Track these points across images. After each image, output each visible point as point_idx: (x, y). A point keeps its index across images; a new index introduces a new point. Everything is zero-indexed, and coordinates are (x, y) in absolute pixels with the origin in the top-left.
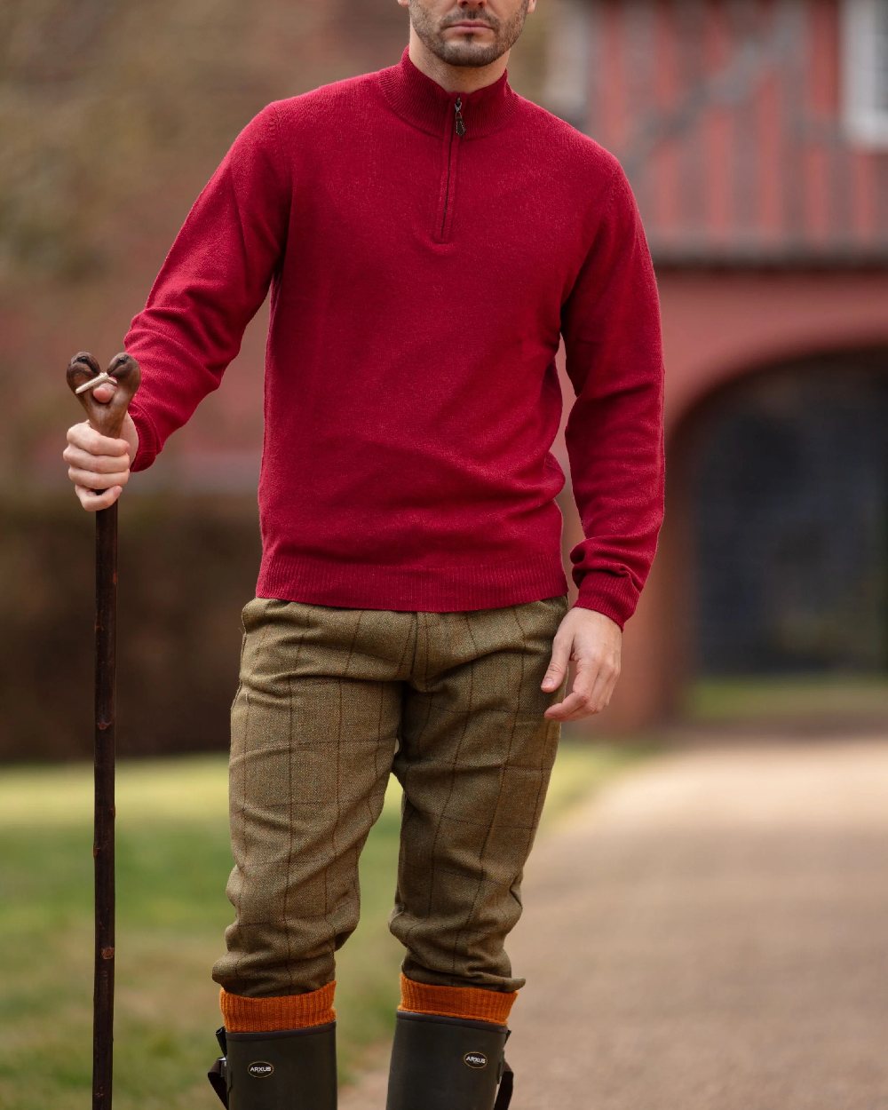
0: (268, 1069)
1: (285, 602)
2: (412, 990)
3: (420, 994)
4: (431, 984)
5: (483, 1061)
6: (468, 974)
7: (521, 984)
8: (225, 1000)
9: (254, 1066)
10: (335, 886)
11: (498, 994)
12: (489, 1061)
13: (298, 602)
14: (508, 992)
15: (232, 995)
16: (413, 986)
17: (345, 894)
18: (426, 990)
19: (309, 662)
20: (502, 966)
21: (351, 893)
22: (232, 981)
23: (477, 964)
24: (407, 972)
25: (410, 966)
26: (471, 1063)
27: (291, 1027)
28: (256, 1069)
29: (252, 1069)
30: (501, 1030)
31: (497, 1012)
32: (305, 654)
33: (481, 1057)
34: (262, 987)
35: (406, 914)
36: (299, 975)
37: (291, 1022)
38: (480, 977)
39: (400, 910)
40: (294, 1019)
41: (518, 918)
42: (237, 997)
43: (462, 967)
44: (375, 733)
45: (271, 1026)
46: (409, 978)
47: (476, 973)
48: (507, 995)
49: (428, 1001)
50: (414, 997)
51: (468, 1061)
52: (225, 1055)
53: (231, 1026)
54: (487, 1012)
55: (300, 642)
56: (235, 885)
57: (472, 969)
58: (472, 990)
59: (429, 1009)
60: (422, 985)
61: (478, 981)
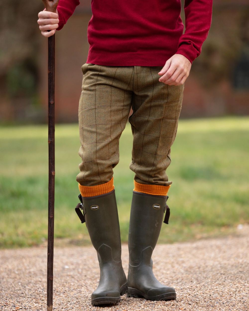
0: (97, 207)
1: (94, 65)
2: (137, 185)
3: (139, 187)
4: (143, 184)
5: (159, 207)
6: (154, 181)
7: (171, 183)
8: (81, 187)
9: (92, 207)
10: (112, 150)
11: (163, 186)
12: (161, 207)
13: (97, 65)
14: (167, 186)
15: (83, 186)
16: (137, 184)
17: (115, 153)
18: (141, 185)
19: (100, 80)
20: (164, 179)
21: (116, 152)
22: (83, 181)
23: (156, 179)
24: (136, 180)
25: (136, 178)
26: (155, 207)
27: (103, 193)
28: (93, 208)
29: (92, 208)
30: (164, 197)
31: (163, 192)
32: (99, 78)
33: (158, 206)
34: (92, 183)
35: (135, 163)
36: (103, 178)
37: (102, 192)
38: (157, 182)
39: (133, 162)
40: (103, 191)
41: (169, 164)
42: (85, 186)
43: (152, 180)
44: (122, 104)
45: (96, 194)
46: (136, 182)
47: (156, 181)
48: (167, 187)
49: (142, 189)
50: (138, 187)
51: (154, 207)
52: (82, 203)
53: (84, 195)
54: (160, 192)
55: (98, 75)
56: (81, 152)
57: (154, 180)
58: (155, 186)
59: (142, 191)
60: (140, 184)
61: (157, 183)
